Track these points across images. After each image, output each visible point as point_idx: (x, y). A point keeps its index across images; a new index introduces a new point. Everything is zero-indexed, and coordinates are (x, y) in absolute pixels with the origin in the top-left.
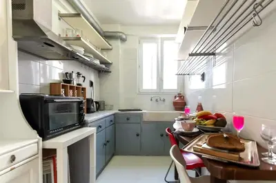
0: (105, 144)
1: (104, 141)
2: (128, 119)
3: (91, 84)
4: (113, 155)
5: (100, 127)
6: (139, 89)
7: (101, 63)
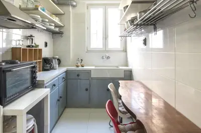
0: (58, 100)
1: (57, 98)
2: (78, 75)
3: (46, 45)
4: (65, 108)
5: (54, 85)
6: (87, 48)
7: (56, 26)
